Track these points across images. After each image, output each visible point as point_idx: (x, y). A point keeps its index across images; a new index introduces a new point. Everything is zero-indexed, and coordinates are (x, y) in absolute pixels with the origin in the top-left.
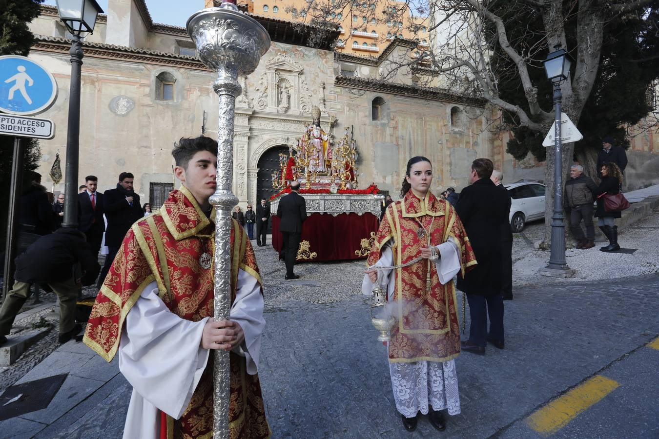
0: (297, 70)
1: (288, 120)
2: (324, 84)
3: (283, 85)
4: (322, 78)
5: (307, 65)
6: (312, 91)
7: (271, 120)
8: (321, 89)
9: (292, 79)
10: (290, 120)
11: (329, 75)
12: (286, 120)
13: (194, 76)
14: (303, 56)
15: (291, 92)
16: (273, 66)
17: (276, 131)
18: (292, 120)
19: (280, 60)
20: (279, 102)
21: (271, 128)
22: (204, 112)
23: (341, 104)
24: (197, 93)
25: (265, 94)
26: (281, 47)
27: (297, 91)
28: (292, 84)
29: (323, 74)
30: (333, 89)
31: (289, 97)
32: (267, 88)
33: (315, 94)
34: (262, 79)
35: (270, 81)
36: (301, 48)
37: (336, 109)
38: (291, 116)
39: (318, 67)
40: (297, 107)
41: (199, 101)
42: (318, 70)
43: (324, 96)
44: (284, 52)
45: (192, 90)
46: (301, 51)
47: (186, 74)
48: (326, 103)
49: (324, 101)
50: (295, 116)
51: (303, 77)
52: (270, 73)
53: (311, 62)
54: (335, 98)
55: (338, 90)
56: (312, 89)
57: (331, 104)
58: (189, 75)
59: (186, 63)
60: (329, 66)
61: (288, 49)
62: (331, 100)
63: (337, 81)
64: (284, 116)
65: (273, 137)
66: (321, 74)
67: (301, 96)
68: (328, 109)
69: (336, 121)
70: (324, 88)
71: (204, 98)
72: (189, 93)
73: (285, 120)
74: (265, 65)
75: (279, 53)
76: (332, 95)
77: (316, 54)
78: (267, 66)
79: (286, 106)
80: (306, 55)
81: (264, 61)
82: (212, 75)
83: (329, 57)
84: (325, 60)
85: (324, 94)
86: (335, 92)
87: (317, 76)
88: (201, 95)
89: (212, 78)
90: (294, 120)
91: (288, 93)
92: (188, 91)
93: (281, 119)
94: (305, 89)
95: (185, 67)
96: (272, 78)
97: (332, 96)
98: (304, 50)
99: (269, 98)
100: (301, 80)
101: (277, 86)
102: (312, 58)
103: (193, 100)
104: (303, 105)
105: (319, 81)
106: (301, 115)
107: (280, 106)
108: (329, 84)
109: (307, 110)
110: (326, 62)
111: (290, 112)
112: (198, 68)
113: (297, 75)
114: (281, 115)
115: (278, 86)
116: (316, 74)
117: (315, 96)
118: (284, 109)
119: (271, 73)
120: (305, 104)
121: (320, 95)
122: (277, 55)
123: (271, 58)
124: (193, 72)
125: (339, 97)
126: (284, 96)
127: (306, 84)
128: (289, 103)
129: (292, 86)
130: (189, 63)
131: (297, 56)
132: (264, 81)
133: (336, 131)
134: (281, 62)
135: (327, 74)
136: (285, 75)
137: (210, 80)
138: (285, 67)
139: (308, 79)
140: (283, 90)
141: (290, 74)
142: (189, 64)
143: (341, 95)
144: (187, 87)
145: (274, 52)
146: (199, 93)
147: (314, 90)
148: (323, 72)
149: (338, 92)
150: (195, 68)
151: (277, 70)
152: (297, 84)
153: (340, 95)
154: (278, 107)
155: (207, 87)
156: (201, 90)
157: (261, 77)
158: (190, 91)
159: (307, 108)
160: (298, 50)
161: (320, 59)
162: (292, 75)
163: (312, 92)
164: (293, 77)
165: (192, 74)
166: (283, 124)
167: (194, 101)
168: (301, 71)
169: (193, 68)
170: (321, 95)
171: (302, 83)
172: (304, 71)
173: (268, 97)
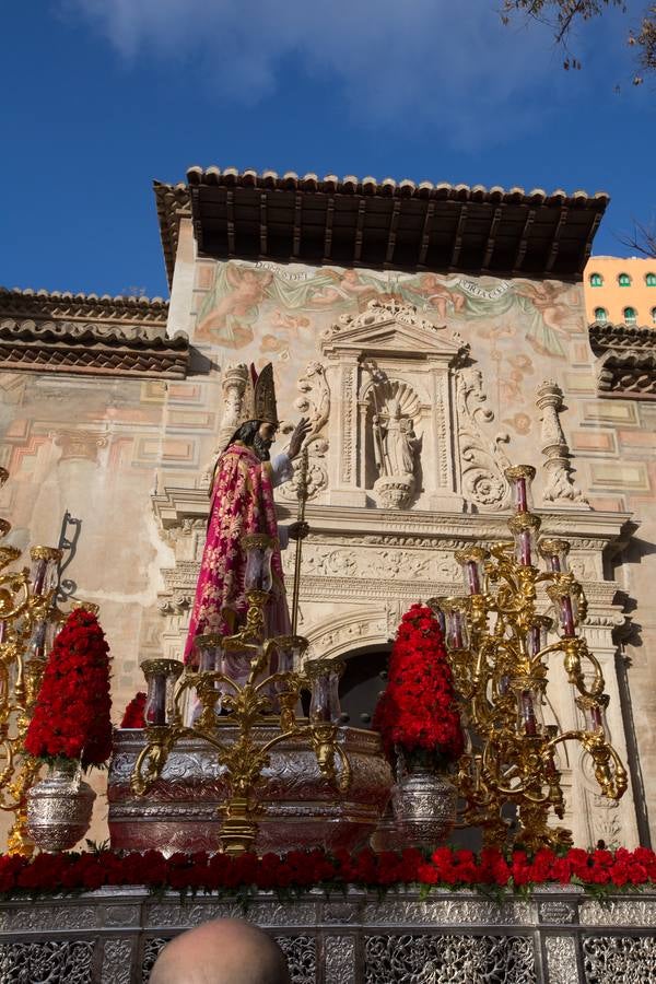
0: (443, 349)
1: (415, 536)
2: (557, 391)
3: (390, 408)
4: (544, 371)
5: (482, 334)
6: (507, 421)
7: (339, 540)
8: (549, 412)
9: (423, 384)
10: (422, 537)
11: (572, 363)
12: (406, 536)
13: (49, 394)
14: (464, 305)
15: (425, 429)
16: (348, 343)
17: (364, 582)
18: (431, 537)
19: (378, 321)
20: (373, 472)
21: (342, 573)
22: (67, 519)
23: (643, 464)
24: (50, 450)
25: (319, 442)
26: (383, 284)
27: (448, 424)
28: (425, 399)
29: (548, 359)
30: (594, 410)
31: (415, 450)
32: (325, 422)
33: (524, 431)
34: (308, 389)
35: (336, 396)
36: (457, 280)
37: (618, 482)
38: (428, 517)
39: (527, 337)
40: (450, 484)
41: (52, 482)
42: (528, 348)
43: (563, 437)
44: (388, 296)
45: (34, 441)
46: (457, 288)
47: (21, 388)
48: (574, 464)
49: (565, 454)
50: (444, 518)
51: (467, 375)
52: (336, 367)
53: (497, 322)
54: (610, 439)
55: (619, 410)
56: (510, 414)
57: (593, 468)
58: (28, 392)
59: (23, 350)
60: (570, 332)
61: (404, 287)
62: (595, 449)
63: (611, 376)
64: (395, 518)
65: (348, 608)
66: (539, 362)
67: (464, 442)
68: (583, 483)
69: (629, 527)
70: (559, 408)
71: (74, 468)
72: (18, 450)
73: (399, 536)
74: (318, 344)
75: (373, 302)
76: (596, 430)
77: (512, 297)
78: (323, 344)
79: (407, 479)
80: (477, 302)
81: (316, 331)
82: (115, 387)
83: (566, 301)
84: (550, 312)
85: (560, 428)
86: (606, 418)
87: (527, 367)
88: (62, 459)
89: (113, 396)
90: (439, 537)
91: (413, 435)
92: (16, 445)
93: (384, 535)
94: (481, 416)
95: (20, 364)
96: (346, 383)
97: (597, 437)
98: (465, 287)
99: (334, 456)
100: (460, 385)
101: (363, 410)
102: (498, 310)
103: (30, 477)
104: (474, 474)
105: (534, 384)
106: (469, 510)
107: (378, 484)
108: (578, 391)
109: (494, 494)
110: (557, 318)
111: (421, 505)
112: (67, 368)
113: (445, 366)
114: (383, 516)
115: (371, 411)
116: (522, 362)
117: (523, 438)
118: (396, 494)
119: (340, 369)
120: (484, 473)
121: (543, 433)
122: (362, 308)
123: (343, 319)
124: (46, 382)
125: (627, 436)
126: (396, 448)
127: (484, 398)
128: (416, 471)
129: (428, 408)
130: (36, 350)
131: (441, 307)
132: (315, 398)
133: (631, 574)
134: (380, 326)
135: (564, 357)
136: (397, 372)
137: (106, 405)
138: (395, 344)
139: (489, 379)
140: (392, 425)
141: (415, 368)
142: (33, 354)
143: (633, 430)
144: (17, 432)
145: (353, 299)
146: (58, 452)
147: (518, 416)
148: (546, 352)
149: (620, 419)
150: (54, 367)
151: (365, 356)
152: (446, 400)
153: (628, 429)
154: (370, 486)
155: (92, 427)
156: (66, 440)
157: (303, 384)
158: (26, 444)
159: (494, 485)
160: (445, 288)
161: (533, 310)
162: (426, 367)
163: (509, 427)
164: (429, 377)
165: (40, 389)
166: (392, 552)
167: (35, 481)
168: (462, 351)
169: (48, 366)
170: (547, 433)
171: (467, 394)
172: (473, 355)
173: (328, 454)
